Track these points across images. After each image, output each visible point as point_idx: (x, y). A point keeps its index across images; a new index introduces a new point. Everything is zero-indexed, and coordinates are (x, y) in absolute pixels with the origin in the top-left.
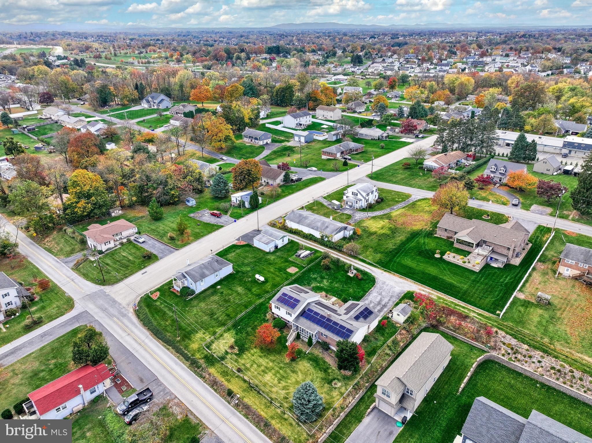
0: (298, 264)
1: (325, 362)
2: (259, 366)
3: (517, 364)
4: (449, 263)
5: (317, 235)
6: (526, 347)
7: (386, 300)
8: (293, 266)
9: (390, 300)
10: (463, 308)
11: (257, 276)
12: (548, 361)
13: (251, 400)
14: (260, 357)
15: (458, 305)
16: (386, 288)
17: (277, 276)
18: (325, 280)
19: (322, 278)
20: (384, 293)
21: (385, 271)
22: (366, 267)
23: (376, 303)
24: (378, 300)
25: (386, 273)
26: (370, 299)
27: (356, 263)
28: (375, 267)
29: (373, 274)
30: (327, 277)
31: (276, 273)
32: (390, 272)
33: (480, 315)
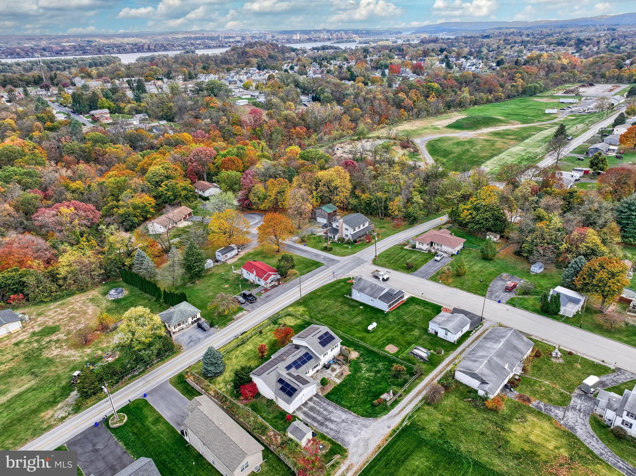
7: (332, 426)
8: (400, 349)
11: (374, 325)
16: (355, 427)
17: (379, 339)
18: (372, 374)
19: (378, 372)
20: (344, 424)
21: (394, 431)
22: (401, 411)
23: (329, 417)
24: (332, 418)
25: (388, 431)
26: (335, 411)
27: (411, 401)
28: (403, 421)
29: (385, 417)
30: (379, 375)
31: (384, 338)
32: (391, 435)
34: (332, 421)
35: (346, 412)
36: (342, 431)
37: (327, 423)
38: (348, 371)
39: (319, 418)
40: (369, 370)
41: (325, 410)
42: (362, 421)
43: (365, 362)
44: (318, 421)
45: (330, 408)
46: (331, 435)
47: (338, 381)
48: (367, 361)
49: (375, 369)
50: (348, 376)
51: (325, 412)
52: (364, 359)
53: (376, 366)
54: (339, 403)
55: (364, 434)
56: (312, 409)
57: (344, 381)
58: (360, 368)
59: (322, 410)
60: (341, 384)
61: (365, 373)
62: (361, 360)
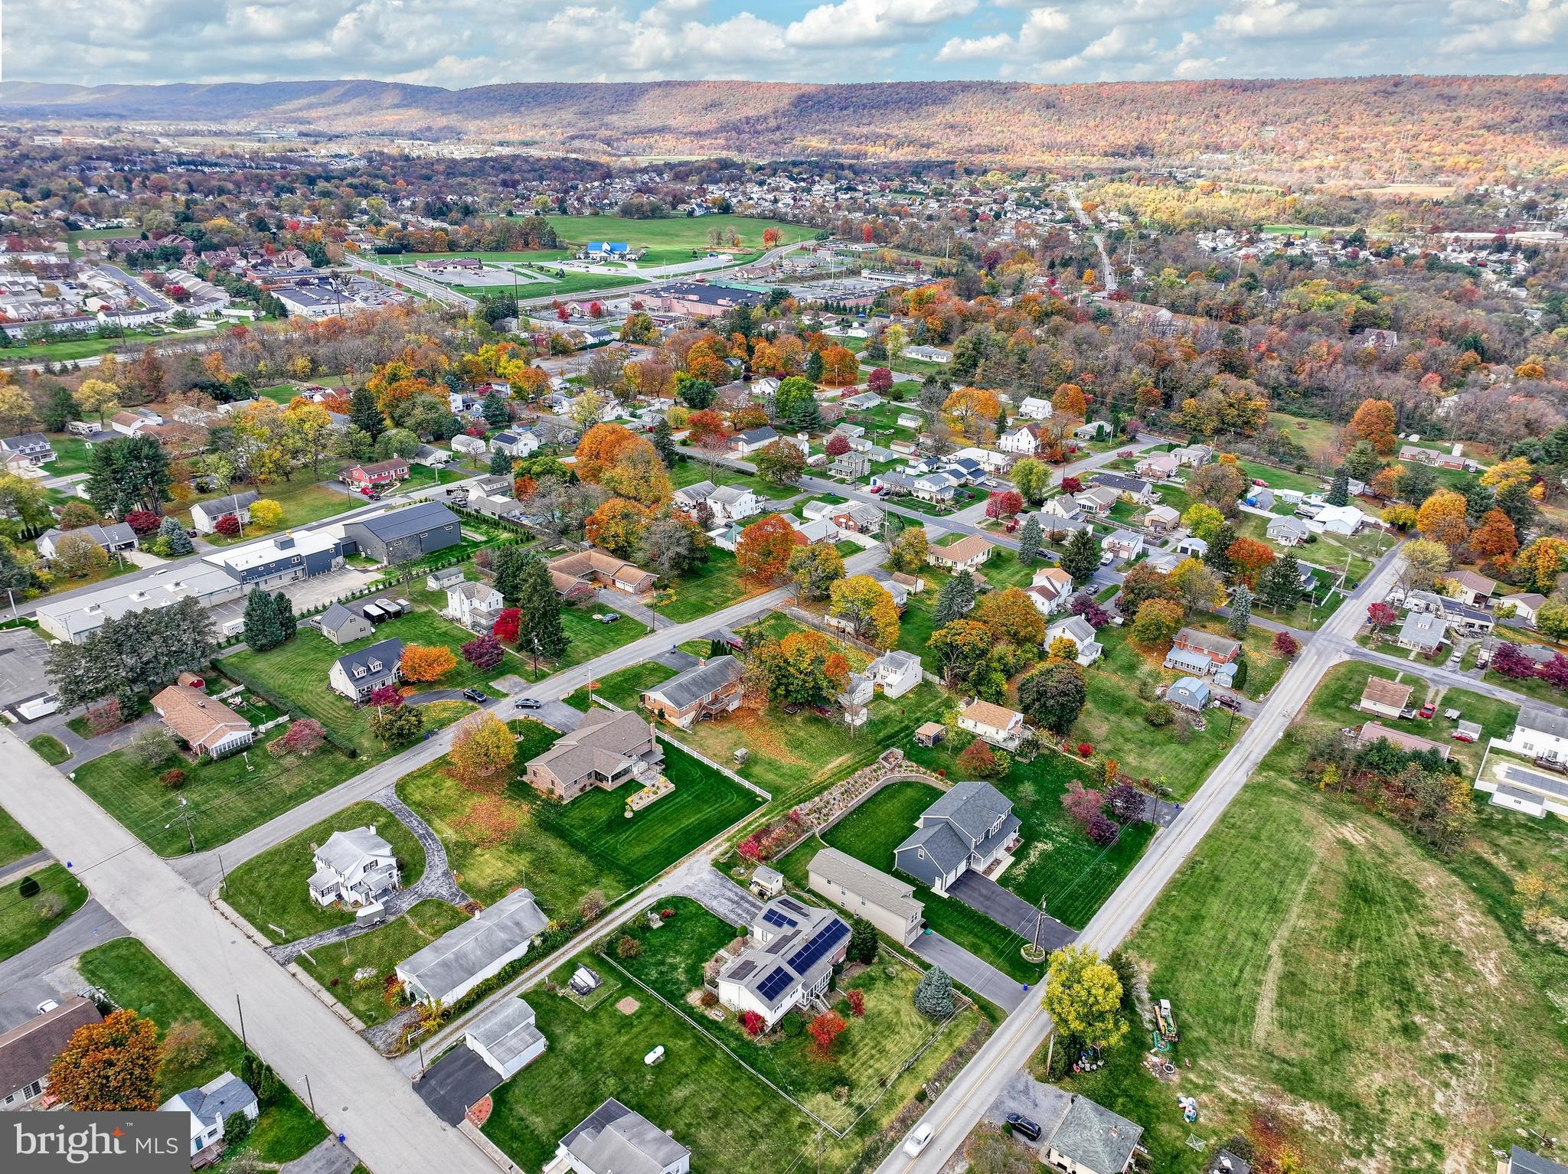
0: (611, 996)
1: (859, 978)
2: (872, 1057)
3: (831, 819)
4: (648, 809)
5: (520, 951)
6: (817, 799)
7: (731, 895)
8: (612, 1005)
9: (730, 890)
10: (750, 824)
11: (650, 1059)
12: (836, 792)
13: (931, 1067)
14: (854, 1055)
15: (745, 828)
16: (701, 887)
17: (645, 1030)
18: (669, 960)
19: (662, 963)
20: (715, 893)
21: (655, 881)
22: (642, 901)
23: (735, 906)
24: (729, 903)
25: (660, 882)
26: (726, 911)
27: (624, 913)
28: (640, 891)
29: (663, 896)
30: (659, 957)
31: (635, 1030)
32: (660, 876)
33: (763, 815)
34: (730, 900)
35: (712, 909)
36: (718, 886)
37: (736, 898)
38: (707, 968)
39: (746, 905)
40: (674, 968)
41: (737, 914)
42: (692, 895)
43: (676, 982)
44: (748, 901)
45: (733, 916)
46: (730, 884)
47: (722, 952)
48: (674, 984)
49: (664, 969)
50: (707, 960)
51: (740, 912)
52: (679, 989)
53: (662, 973)
54: (721, 921)
55: (691, 880)
57: (713, 953)
58: (687, 971)
59: (742, 914)
60: (719, 948)
61: (680, 963)
62: (683, 987)
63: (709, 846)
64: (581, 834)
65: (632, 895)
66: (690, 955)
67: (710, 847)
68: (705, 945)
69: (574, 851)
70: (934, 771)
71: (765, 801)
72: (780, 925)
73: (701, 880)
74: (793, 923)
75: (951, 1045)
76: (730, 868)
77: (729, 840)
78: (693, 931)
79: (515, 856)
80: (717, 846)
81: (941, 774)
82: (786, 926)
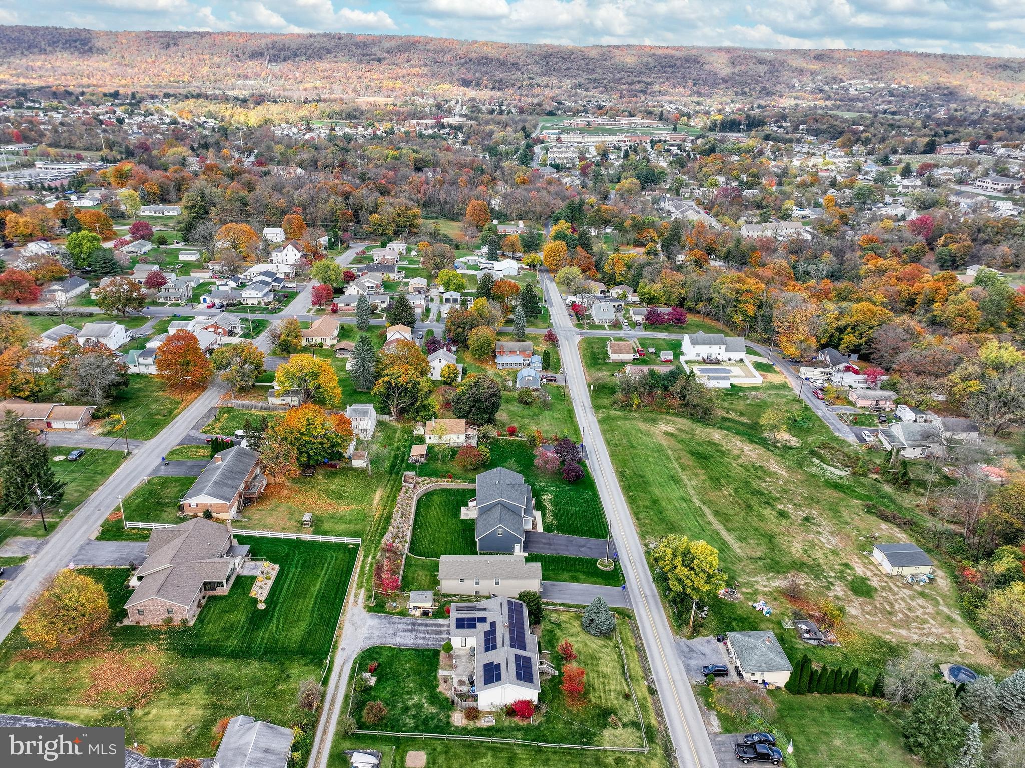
0: (396, 760)
1: (543, 635)
2: (604, 684)
3: (408, 538)
4: (274, 594)
6: (391, 528)
7: (401, 627)
9: (400, 623)
10: (363, 568)
12: (396, 519)
13: (636, 668)
16: (377, 633)
18: (410, 703)
19: (407, 708)
20: (391, 632)
21: (335, 648)
22: (342, 670)
23: (414, 633)
24: (409, 634)
25: (341, 645)
26: (412, 641)
27: (337, 687)
28: (332, 662)
29: (354, 656)
30: (400, 705)
32: (336, 642)
33: (366, 556)
34: (407, 631)
35: (400, 645)
36: (388, 625)
37: (410, 627)
38: (444, 691)
39: (422, 628)
40: (419, 707)
41: (424, 638)
42: (378, 642)
43: (433, 716)
44: (420, 625)
45: (421, 642)
46: (395, 618)
47: (442, 673)
48: (433, 718)
49: (413, 712)
50: (437, 686)
51: (422, 635)
52: (440, 720)
53: (415, 716)
54: (416, 650)
55: (364, 632)
56: (440, 632)
57: (436, 677)
58: (432, 703)
59: (428, 636)
60: (436, 671)
61: (420, 700)
62: (442, 717)
63: (350, 599)
64: (233, 643)
65: (330, 670)
66: (421, 690)
67: (352, 599)
68: (424, 674)
69: (239, 662)
70: (443, 477)
71: (357, 546)
72: (474, 626)
73: (372, 627)
74: (483, 620)
75: (630, 647)
76: (383, 607)
77: (360, 586)
78: (405, 670)
79: (185, 696)
80: (356, 595)
81: (450, 477)
82: (478, 625)
